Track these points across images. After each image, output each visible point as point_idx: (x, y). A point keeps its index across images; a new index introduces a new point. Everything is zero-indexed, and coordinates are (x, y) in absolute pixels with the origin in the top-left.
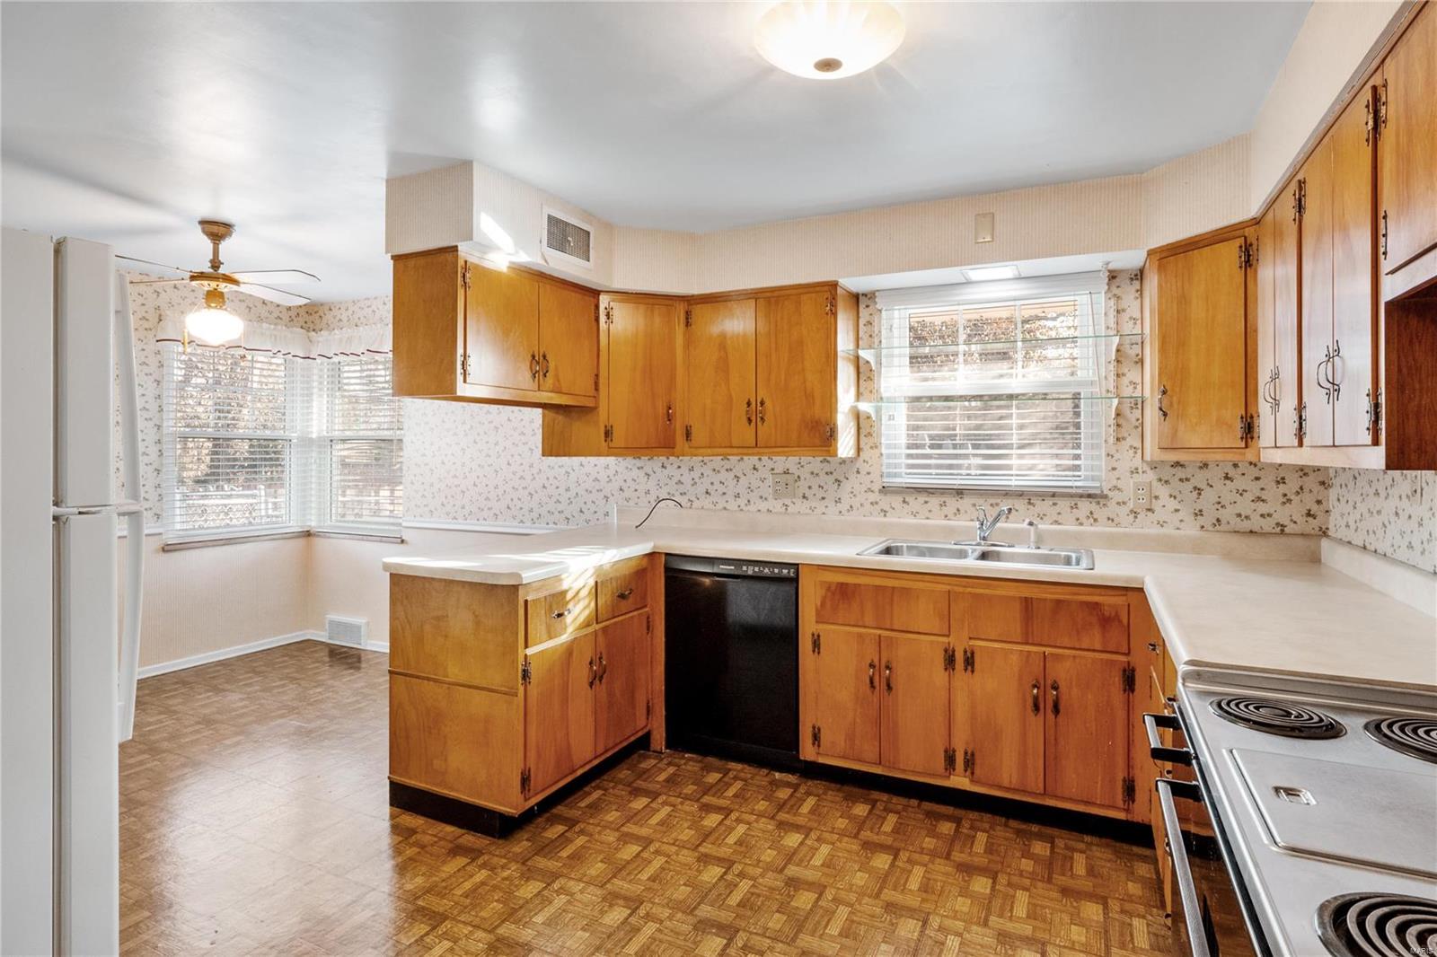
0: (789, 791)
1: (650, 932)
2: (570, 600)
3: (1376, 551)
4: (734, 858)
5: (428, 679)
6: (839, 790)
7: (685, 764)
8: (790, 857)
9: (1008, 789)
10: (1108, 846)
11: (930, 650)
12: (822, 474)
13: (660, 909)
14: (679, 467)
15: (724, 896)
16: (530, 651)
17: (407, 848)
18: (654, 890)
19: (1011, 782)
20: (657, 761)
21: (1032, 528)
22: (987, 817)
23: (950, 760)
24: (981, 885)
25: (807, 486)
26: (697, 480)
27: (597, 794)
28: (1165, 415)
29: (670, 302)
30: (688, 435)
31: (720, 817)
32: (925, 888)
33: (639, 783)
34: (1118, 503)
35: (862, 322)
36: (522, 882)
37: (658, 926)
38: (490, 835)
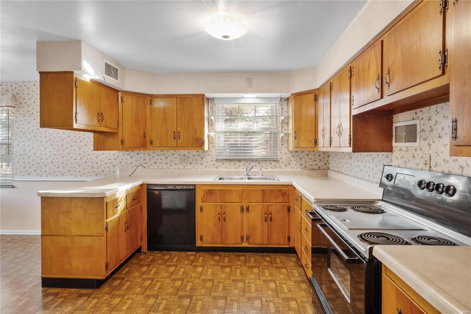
0: (194, 257)
1: (165, 303)
2: (119, 201)
3: (341, 172)
4: (183, 278)
5: (62, 236)
6: (209, 254)
7: (155, 255)
8: (201, 274)
9: (258, 244)
10: (284, 255)
11: (236, 207)
12: (197, 156)
13: (166, 296)
14: (144, 154)
15: (184, 288)
16: (108, 220)
17: (59, 299)
18: (161, 292)
19: (259, 242)
20: (145, 255)
21: (261, 170)
22: (252, 253)
23: (242, 239)
24: (256, 270)
25: (191, 160)
26: (151, 158)
27: (127, 269)
28: (296, 138)
29: (145, 96)
30: (151, 143)
31: (174, 268)
32: (242, 274)
33: (141, 263)
34: (282, 162)
35: (210, 107)
36: (112, 299)
37: (167, 301)
38: (92, 288)
